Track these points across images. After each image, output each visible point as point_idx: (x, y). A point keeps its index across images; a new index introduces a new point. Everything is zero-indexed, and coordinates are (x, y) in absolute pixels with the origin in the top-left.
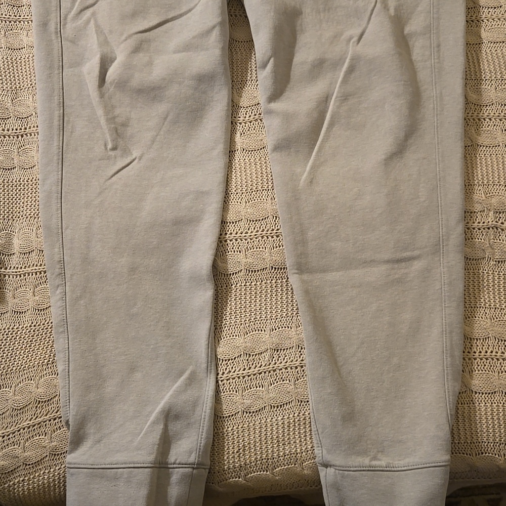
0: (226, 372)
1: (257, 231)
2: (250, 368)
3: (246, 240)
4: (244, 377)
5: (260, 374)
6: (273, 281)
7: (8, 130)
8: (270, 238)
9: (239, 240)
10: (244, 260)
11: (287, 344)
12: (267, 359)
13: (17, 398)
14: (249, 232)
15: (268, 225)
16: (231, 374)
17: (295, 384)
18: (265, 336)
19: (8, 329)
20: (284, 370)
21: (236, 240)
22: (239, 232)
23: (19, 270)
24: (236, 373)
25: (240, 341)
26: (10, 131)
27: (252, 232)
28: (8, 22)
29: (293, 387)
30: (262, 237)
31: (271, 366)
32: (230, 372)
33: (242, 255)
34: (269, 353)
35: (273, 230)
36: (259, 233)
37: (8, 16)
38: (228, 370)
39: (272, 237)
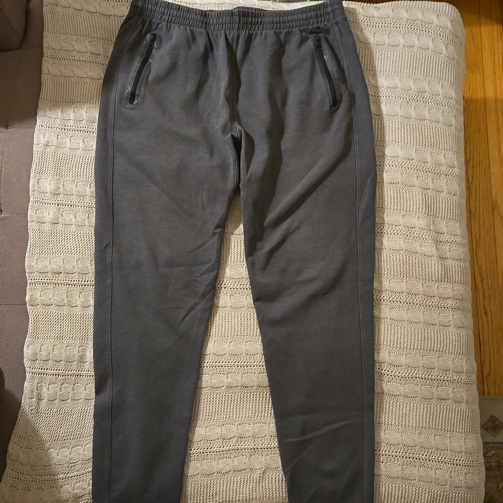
0: (209, 448)
1: (235, 362)
2: (224, 447)
3: (228, 367)
4: (220, 452)
5: (229, 451)
6: (242, 394)
7: (87, 281)
8: (242, 367)
9: (224, 367)
10: (226, 380)
11: (247, 434)
12: (234, 442)
13: (85, 453)
14: (230, 362)
15: (242, 359)
16: (212, 449)
17: (249, 459)
18: (234, 428)
19: (81, 409)
20: (243, 450)
21: (222, 367)
22: (225, 361)
23: (89, 372)
24: (215, 449)
25: (218, 430)
26: (89, 282)
27: (232, 362)
28: (90, 208)
29: (248, 460)
30: (238, 366)
31: (236, 447)
32: (212, 448)
33: (225, 377)
34: (236, 438)
35: (244, 362)
36: (236, 363)
37: (90, 204)
38: (210, 447)
39: (244, 367)
